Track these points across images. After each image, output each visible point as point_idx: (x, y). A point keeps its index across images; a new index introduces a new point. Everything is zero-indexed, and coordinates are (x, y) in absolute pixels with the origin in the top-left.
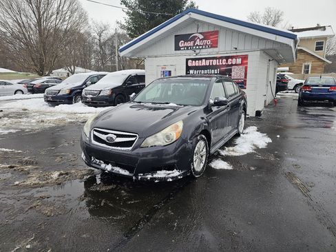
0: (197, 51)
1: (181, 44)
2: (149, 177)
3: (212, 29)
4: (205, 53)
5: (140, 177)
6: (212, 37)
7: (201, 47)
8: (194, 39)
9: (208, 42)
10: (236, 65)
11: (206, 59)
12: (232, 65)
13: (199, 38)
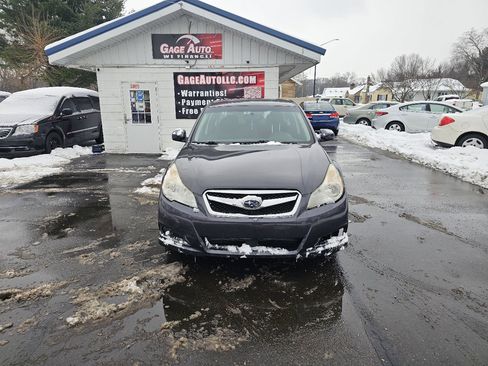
0: (192, 62)
1: (164, 48)
2: (320, 250)
3: (211, 31)
4: (204, 65)
5: (308, 254)
6: (212, 42)
7: (196, 56)
8: (184, 42)
9: (208, 49)
10: (249, 85)
11: (206, 74)
12: (244, 85)
13: (192, 42)
